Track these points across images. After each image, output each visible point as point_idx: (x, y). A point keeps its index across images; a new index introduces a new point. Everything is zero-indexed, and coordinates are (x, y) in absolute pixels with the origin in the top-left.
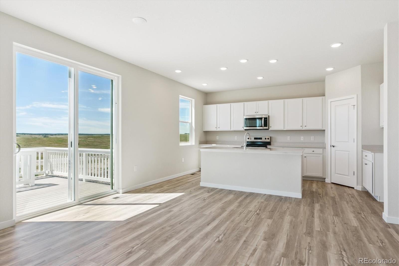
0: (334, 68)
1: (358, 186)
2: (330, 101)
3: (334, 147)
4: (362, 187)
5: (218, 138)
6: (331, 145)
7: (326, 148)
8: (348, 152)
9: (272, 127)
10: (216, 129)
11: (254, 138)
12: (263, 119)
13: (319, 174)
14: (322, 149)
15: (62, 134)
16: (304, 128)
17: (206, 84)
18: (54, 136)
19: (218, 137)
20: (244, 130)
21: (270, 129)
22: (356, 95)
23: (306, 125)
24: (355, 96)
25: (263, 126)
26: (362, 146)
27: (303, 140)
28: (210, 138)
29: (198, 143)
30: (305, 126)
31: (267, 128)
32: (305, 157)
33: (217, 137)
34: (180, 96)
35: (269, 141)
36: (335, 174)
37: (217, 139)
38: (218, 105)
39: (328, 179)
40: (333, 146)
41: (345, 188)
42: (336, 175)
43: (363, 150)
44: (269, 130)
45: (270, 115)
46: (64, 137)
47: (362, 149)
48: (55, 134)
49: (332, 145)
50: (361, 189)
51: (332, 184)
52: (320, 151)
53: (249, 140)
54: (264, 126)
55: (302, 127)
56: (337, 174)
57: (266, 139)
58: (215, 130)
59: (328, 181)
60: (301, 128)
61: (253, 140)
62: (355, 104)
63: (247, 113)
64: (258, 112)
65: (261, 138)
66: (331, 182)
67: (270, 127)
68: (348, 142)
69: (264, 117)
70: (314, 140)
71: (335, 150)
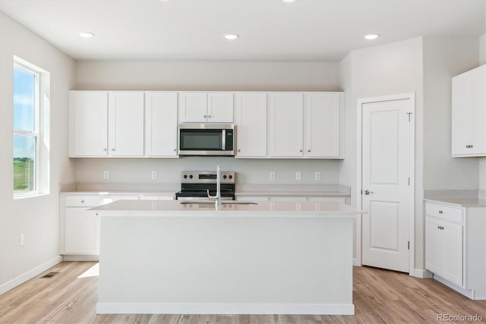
0: (379, 35)
1: (416, 269)
2: (360, 101)
3: (367, 193)
4: (423, 272)
5: (108, 175)
6: (362, 191)
7: (351, 195)
8: (397, 204)
9: (241, 151)
11: (199, 175)
12: (224, 132)
14: (344, 199)
17: (90, 36)
19: (107, 172)
20: (178, 157)
21: (239, 155)
22: (414, 93)
24: (412, 96)
25: (224, 148)
26: (424, 192)
27: (300, 179)
29: (57, 189)
30: (309, 151)
31: (232, 153)
33: (105, 172)
35: (232, 181)
36: (370, 248)
37: (105, 178)
39: (356, 258)
40: (365, 191)
41: (391, 274)
42: (372, 249)
43: (425, 200)
44: (236, 157)
45: (238, 124)
47: (424, 198)
50: (422, 276)
51: (363, 268)
53: (188, 181)
54: (227, 149)
55: (302, 153)
56: (374, 247)
57: (225, 177)
60: (300, 156)
61: (196, 180)
62: (412, 111)
63: (185, 117)
64: (210, 117)
65: (214, 175)
66: (362, 265)
67: (239, 151)
68: (397, 183)
69: (225, 128)
70: (320, 179)
71: (370, 200)
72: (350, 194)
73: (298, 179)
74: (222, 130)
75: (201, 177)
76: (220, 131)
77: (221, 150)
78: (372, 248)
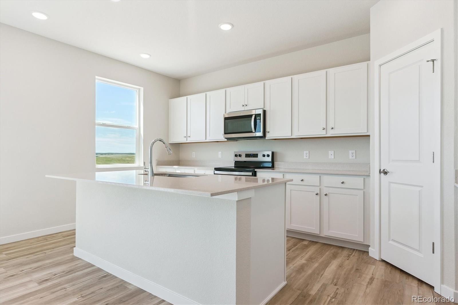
1: (444, 286)
2: (378, 64)
3: (386, 173)
4: (454, 292)
5: (194, 155)
6: (380, 170)
8: (420, 188)
9: (271, 132)
10: (186, 138)
11: (246, 154)
12: (253, 117)
13: (356, 236)
14: (362, 179)
15: (112, 154)
16: (330, 133)
17: (148, 56)
18: (104, 156)
20: (226, 140)
21: (269, 136)
22: (440, 32)
23: (333, 127)
25: (253, 130)
26: (455, 173)
28: (185, 155)
30: (332, 129)
31: (262, 134)
32: (326, 195)
33: (193, 153)
34: (97, 77)
35: (270, 159)
36: (389, 240)
37: (193, 157)
38: (188, 97)
39: (374, 249)
40: (384, 170)
42: (391, 242)
43: (456, 185)
44: (266, 138)
45: (267, 108)
46: (113, 157)
47: (455, 182)
48: (105, 154)
49: (382, 170)
52: (358, 182)
53: (239, 159)
54: (256, 131)
55: (325, 130)
56: (393, 240)
57: (264, 156)
58: (184, 140)
59: (373, 253)
61: (243, 159)
62: (437, 55)
63: (230, 108)
64: (246, 105)
65: (256, 154)
66: (381, 259)
67: (268, 132)
68: (419, 161)
69: (255, 114)
70: (354, 157)
71: (389, 182)
72: (370, 174)
73: (331, 158)
74: (252, 115)
75: (247, 156)
76: (251, 116)
77: (252, 132)
78: (392, 240)
